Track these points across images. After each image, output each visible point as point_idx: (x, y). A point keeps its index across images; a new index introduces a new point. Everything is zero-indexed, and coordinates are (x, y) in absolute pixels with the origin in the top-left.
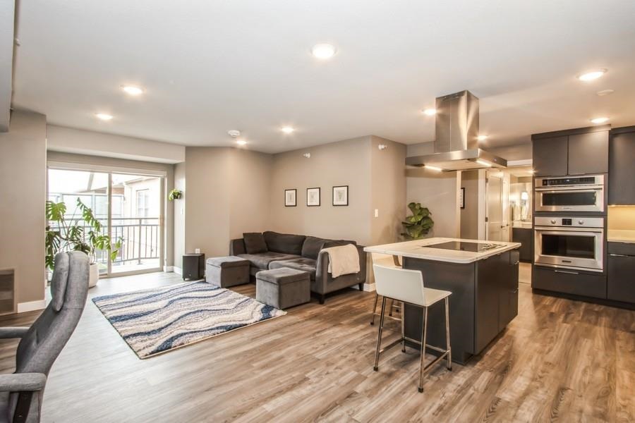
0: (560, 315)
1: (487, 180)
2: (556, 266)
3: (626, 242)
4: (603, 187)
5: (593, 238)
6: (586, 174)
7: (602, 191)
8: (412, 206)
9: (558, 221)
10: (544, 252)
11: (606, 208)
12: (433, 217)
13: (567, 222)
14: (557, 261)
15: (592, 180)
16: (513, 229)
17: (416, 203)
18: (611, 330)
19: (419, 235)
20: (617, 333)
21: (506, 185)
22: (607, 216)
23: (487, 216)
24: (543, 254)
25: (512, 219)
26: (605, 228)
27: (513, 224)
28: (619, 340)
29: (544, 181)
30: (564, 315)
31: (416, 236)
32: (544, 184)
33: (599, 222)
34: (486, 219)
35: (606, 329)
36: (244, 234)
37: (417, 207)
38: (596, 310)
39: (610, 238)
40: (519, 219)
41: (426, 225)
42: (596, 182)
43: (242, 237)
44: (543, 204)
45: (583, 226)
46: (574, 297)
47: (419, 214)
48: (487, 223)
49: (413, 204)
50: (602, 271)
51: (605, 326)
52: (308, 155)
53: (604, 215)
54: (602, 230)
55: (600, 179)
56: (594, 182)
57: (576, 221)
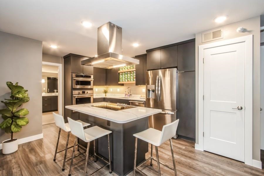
4: (93, 79)
5: (90, 98)
6: (89, 74)
7: (93, 81)
9: (81, 92)
11: (93, 87)
13: (84, 93)
15: (90, 77)
29: (76, 75)
32: (76, 77)
33: (91, 92)
39: (94, 97)
44: (76, 85)
45: (88, 94)
53: (92, 89)
54: (92, 95)
55: (92, 77)
56: (91, 78)
57: (86, 91)
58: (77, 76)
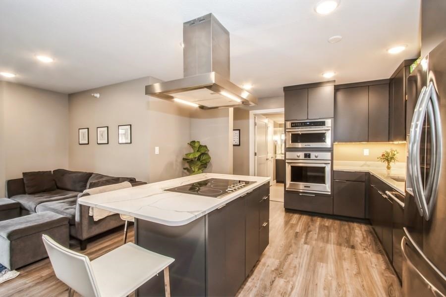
0: (303, 235)
1: (255, 124)
2: (301, 191)
3: (345, 171)
4: (330, 128)
5: (324, 168)
6: (320, 119)
7: (330, 131)
8: (192, 143)
9: (301, 155)
10: (292, 180)
11: (332, 145)
12: (210, 153)
13: (307, 156)
14: (301, 186)
15: (323, 124)
16: (276, 160)
17: (196, 141)
18: (338, 247)
19: (199, 169)
20: (343, 251)
21: (271, 129)
22: (333, 151)
23: (256, 152)
24: (291, 181)
25: (275, 153)
26: (332, 160)
27: (276, 157)
28: (345, 259)
29: (292, 123)
30: (305, 234)
31: (197, 170)
32: (292, 126)
33: (328, 155)
34: (255, 154)
35: (335, 246)
36: (24, 174)
37: (197, 145)
38: (327, 225)
39: (335, 168)
40: (280, 152)
41: (204, 160)
42: (326, 125)
43: (21, 176)
44: (292, 142)
45: (319, 159)
46: (312, 214)
47: (198, 151)
48: (256, 157)
49: (194, 142)
50: (330, 193)
51: (334, 244)
52: (98, 95)
53: (330, 150)
54: (330, 162)
55: (329, 122)
56: (325, 125)
57: (313, 155)
58: (294, 125)
